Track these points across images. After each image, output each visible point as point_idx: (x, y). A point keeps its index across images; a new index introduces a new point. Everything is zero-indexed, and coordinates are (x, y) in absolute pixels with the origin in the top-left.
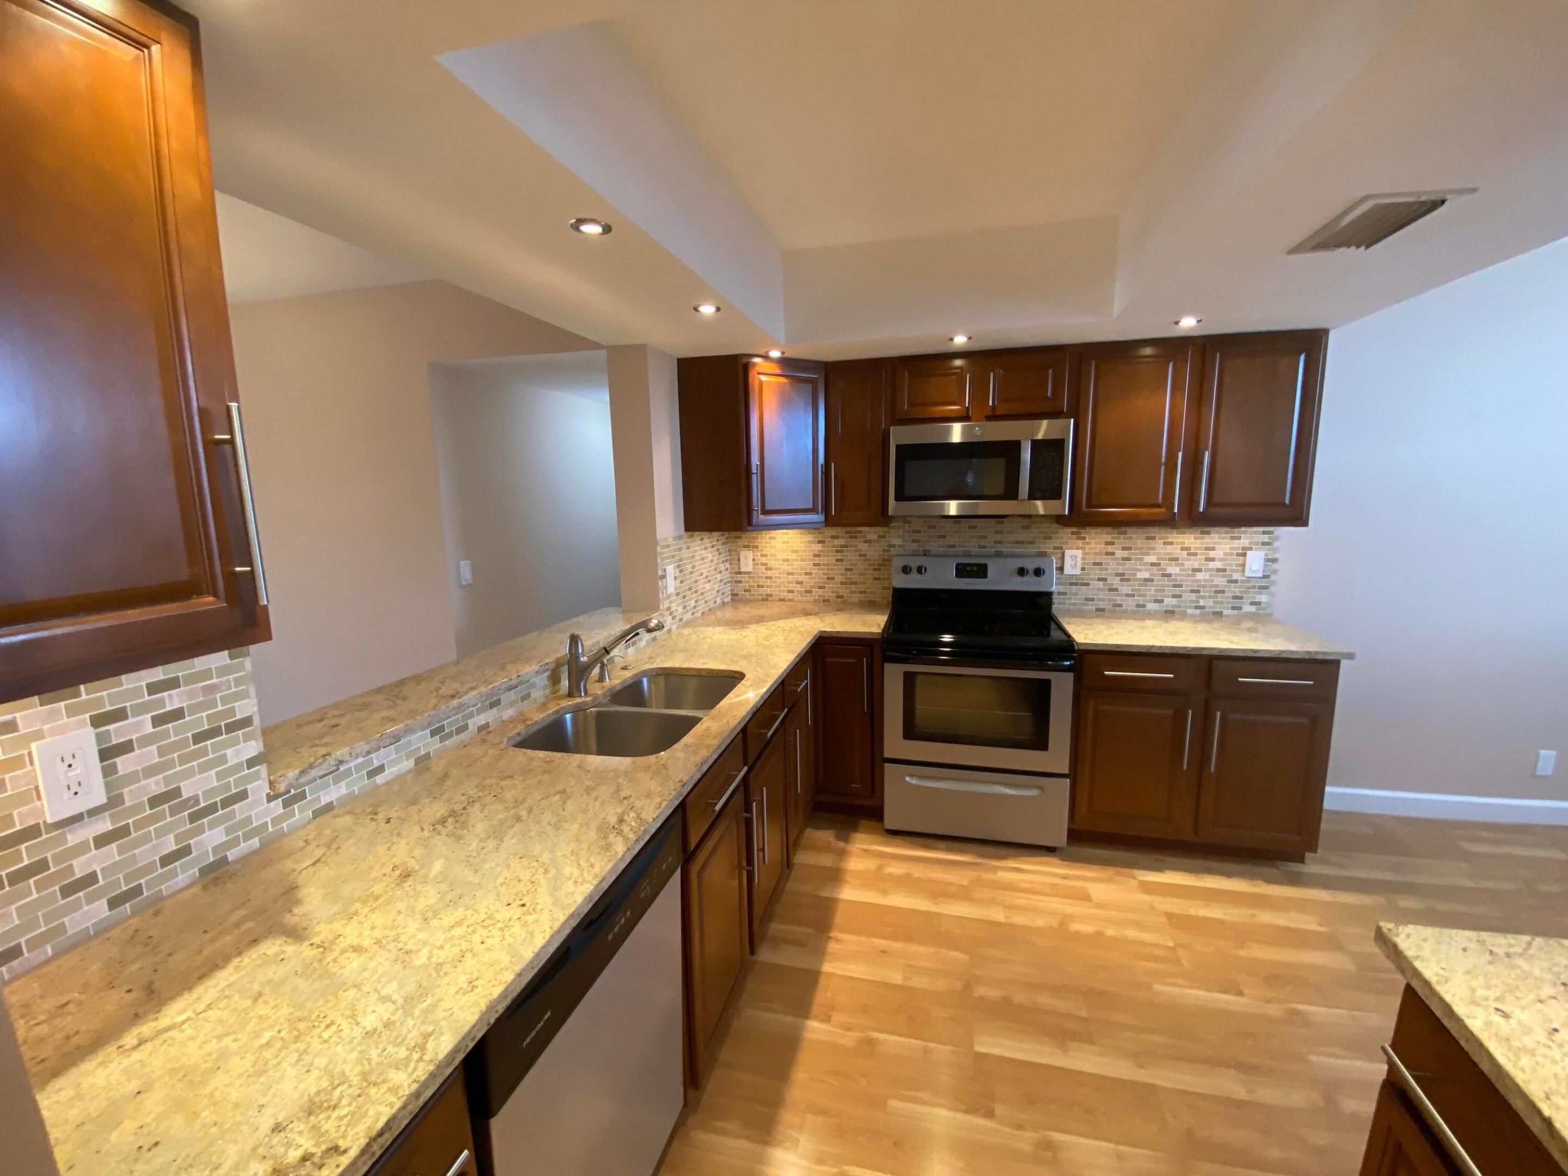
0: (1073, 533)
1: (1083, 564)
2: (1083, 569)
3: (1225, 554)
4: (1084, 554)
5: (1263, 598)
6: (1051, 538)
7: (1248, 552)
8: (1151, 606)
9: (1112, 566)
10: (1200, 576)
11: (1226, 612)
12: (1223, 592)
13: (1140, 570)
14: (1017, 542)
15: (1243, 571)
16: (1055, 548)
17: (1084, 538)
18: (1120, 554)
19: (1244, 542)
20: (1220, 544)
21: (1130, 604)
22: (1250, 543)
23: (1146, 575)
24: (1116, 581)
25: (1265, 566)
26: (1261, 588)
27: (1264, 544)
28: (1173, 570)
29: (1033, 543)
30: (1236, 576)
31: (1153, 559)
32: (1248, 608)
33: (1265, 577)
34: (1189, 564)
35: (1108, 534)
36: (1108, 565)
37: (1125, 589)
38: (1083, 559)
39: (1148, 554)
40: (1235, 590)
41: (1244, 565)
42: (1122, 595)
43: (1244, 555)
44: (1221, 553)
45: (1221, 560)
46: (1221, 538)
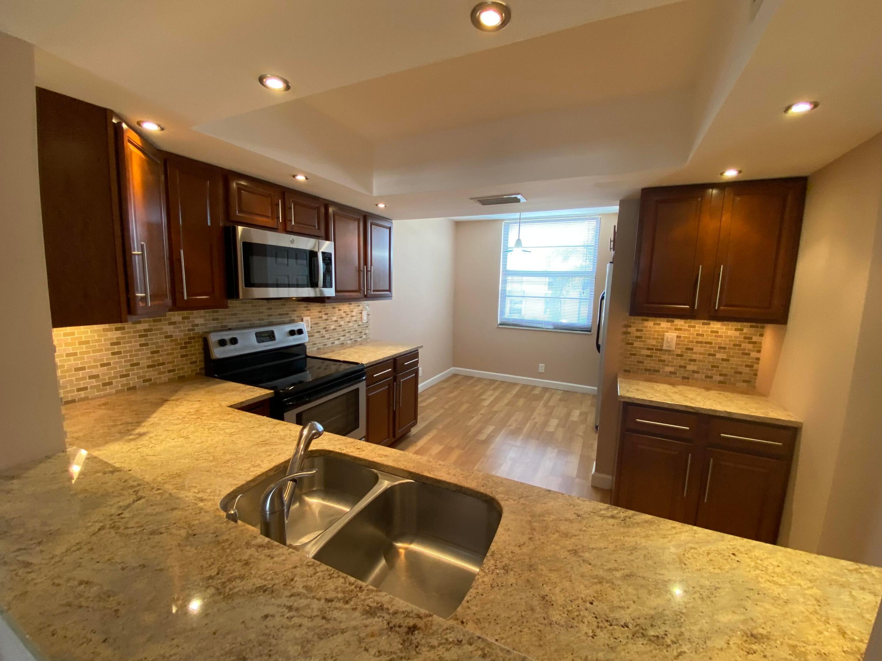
0: (305, 307)
1: (311, 324)
2: (311, 327)
3: (357, 313)
4: (311, 319)
5: (367, 331)
6: (295, 311)
7: (363, 312)
8: (337, 342)
9: (322, 324)
10: (351, 324)
11: (359, 340)
12: (356, 331)
13: (331, 325)
14: (280, 315)
15: (362, 320)
16: (298, 317)
17: (309, 310)
18: (325, 317)
19: (360, 308)
20: (354, 309)
23: (333, 327)
24: (323, 332)
25: (367, 317)
26: (367, 327)
27: (366, 308)
28: (342, 323)
29: (288, 314)
30: (360, 323)
31: (335, 319)
32: (364, 337)
33: (368, 322)
34: (347, 319)
35: (319, 306)
36: (320, 323)
37: (327, 336)
38: (311, 321)
39: (333, 316)
40: (359, 330)
41: (361, 318)
42: (326, 339)
43: (361, 313)
44: (355, 313)
45: (356, 316)
46: (355, 306)
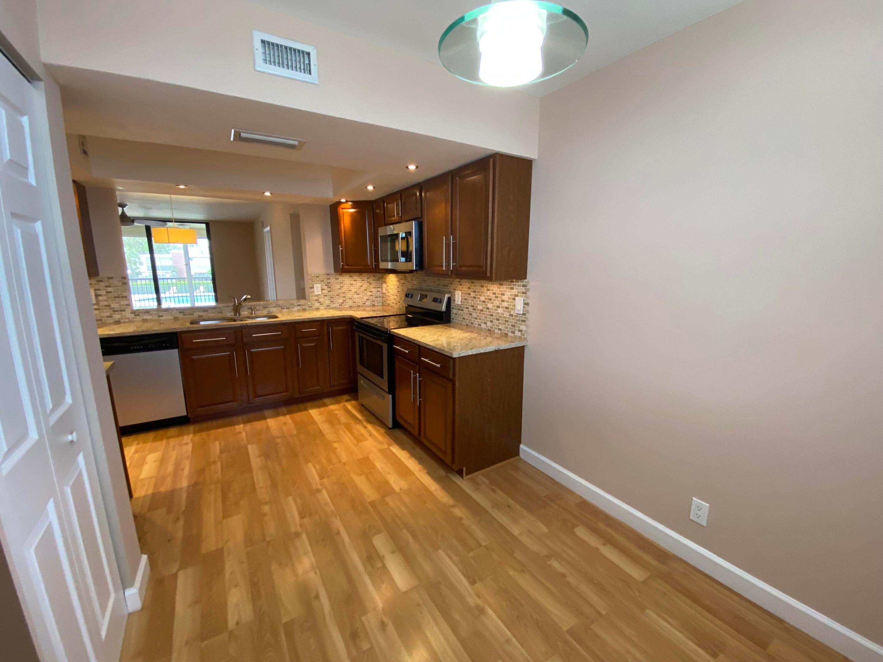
1: (462, 299)
2: (462, 302)
3: (509, 298)
4: (462, 293)
5: (523, 328)
6: (452, 284)
7: (516, 298)
8: (483, 326)
9: (470, 302)
10: (500, 310)
11: (510, 334)
12: (507, 321)
13: (480, 305)
15: (515, 309)
16: (453, 289)
18: (473, 294)
19: (515, 291)
20: (506, 291)
21: (476, 323)
22: (518, 292)
23: (480, 307)
24: (471, 309)
25: (524, 307)
26: (522, 321)
27: (523, 293)
28: (490, 306)
30: (512, 312)
31: (483, 298)
32: (518, 334)
33: (524, 314)
34: (497, 303)
35: (468, 283)
36: (469, 300)
37: (475, 315)
38: (461, 296)
39: (481, 296)
40: (512, 322)
41: (515, 306)
42: (473, 318)
43: (514, 299)
44: (507, 297)
45: (507, 302)
46: (507, 288)
